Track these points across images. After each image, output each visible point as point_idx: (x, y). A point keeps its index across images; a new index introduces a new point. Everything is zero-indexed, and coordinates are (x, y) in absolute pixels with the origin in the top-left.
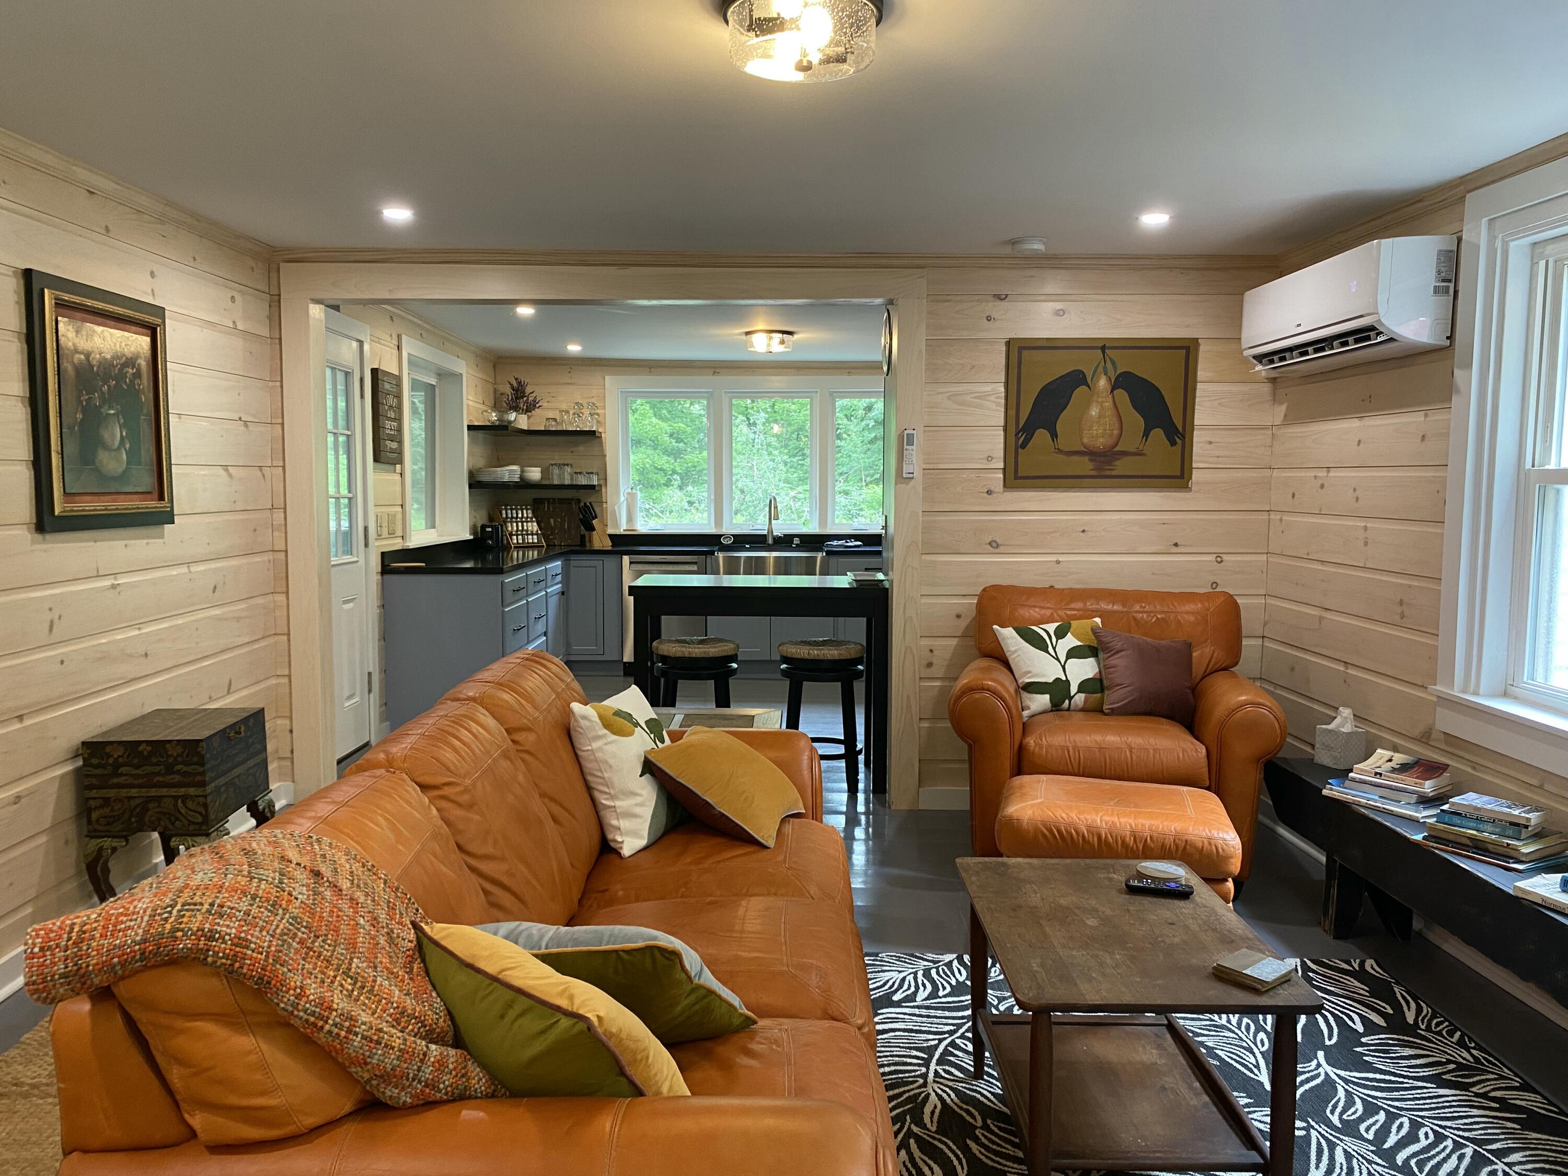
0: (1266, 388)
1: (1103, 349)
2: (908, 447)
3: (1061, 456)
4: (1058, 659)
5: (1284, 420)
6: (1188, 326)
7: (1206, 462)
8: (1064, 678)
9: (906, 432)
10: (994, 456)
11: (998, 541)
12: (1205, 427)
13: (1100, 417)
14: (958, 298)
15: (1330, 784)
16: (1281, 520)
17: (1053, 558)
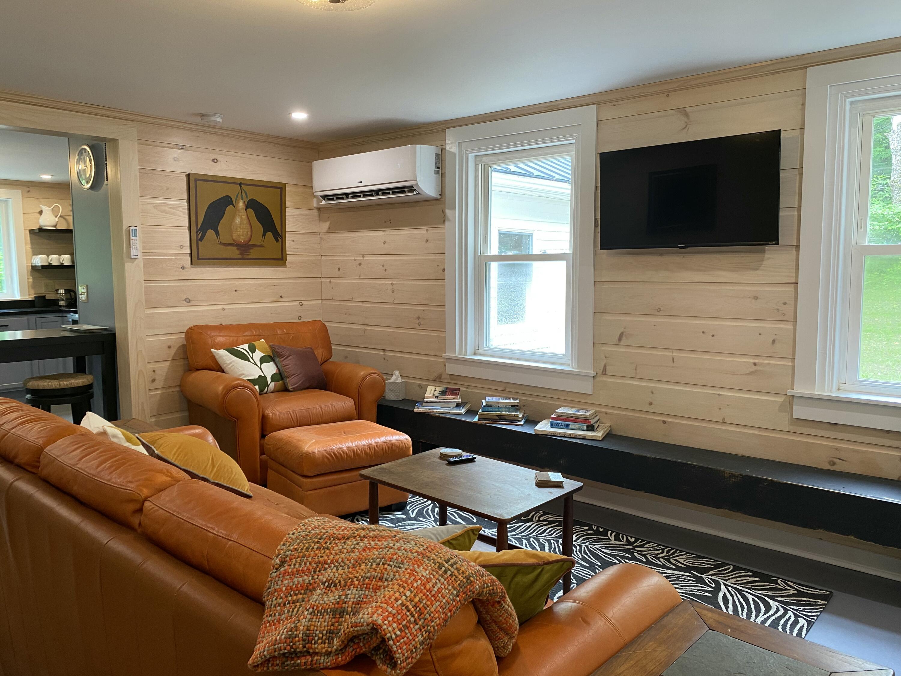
0: (316, 213)
1: (240, 184)
2: (133, 238)
3: (221, 246)
4: (256, 365)
5: (328, 230)
6: (279, 176)
7: (293, 252)
8: (263, 375)
9: (131, 228)
10: (184, 245)
11: (191, 299)
12: (292, 232)
13: (240, 224)
14: (156, 144)
15: (417, 406)
16: (330, 282)
17: (220, 307)
